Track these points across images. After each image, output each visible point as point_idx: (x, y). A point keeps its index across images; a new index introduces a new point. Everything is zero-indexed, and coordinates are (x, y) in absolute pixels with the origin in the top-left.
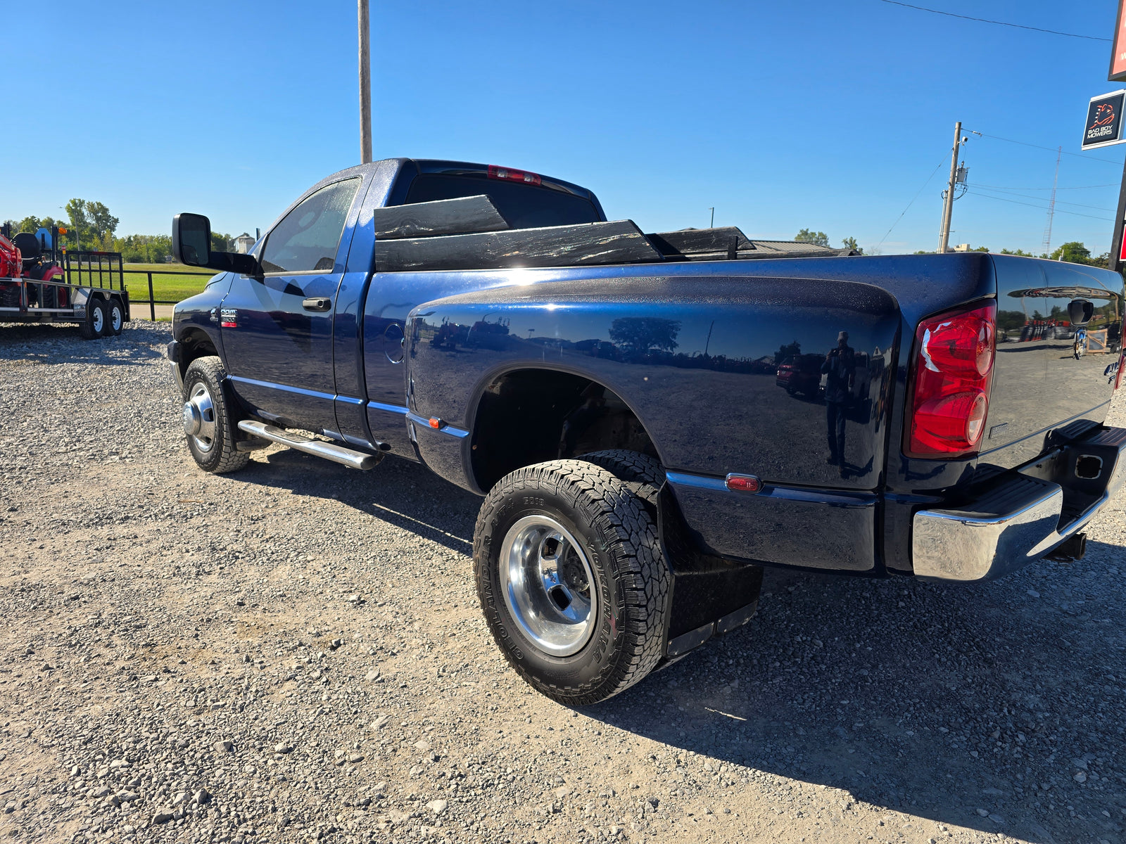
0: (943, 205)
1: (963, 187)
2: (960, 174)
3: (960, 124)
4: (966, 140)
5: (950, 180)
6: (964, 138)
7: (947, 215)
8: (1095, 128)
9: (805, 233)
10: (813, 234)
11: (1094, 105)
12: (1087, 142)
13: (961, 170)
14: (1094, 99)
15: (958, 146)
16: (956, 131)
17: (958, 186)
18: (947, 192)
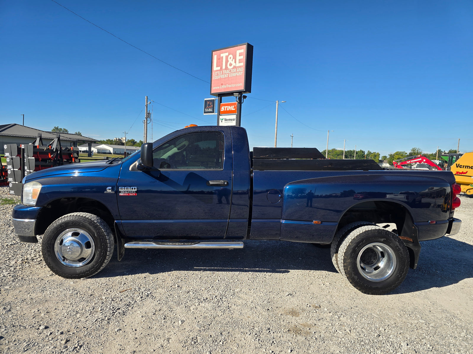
0: (143, 126)
1: (150, 120)
2: (148, 115)
3: (147, 97)
4: (150, 103)
5: (146, 117)
6: (149, 102)
7: (146, 129)
8: (207, 108)
9: (57, 128)
10: (61, 129)
11: (206, 101)
12: (205, 112)
13: (149, 113)
14: (205, 99)
15: (147, 104)
16: (146, 99)
17: (148, 119)
18: (145, 121)
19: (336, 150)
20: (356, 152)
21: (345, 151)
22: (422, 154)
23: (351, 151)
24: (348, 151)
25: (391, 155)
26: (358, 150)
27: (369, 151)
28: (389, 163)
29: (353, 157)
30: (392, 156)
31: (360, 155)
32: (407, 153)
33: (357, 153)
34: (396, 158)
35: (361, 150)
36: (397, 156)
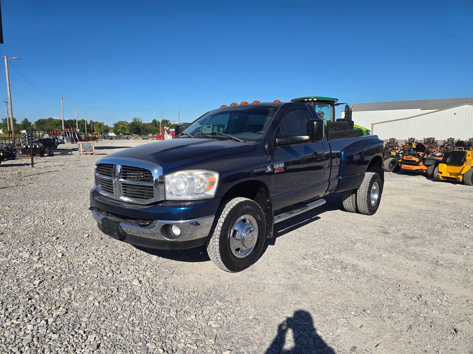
19: (54, 119)
20: (78, 121)
21: (64, 121)
22: (142, 123)
23: (71, 121)
24: (68, 121)
25: (116, 124)
26: (80, 119)
27: (91, 121)
28: (114, 133)
29: (75, 127)
30: (116, 126)
31: (83, 125)
32: (128, 123)
33: (78, 123)
34: (121, 127)
35: (83, 120)
36: (121, 126)
